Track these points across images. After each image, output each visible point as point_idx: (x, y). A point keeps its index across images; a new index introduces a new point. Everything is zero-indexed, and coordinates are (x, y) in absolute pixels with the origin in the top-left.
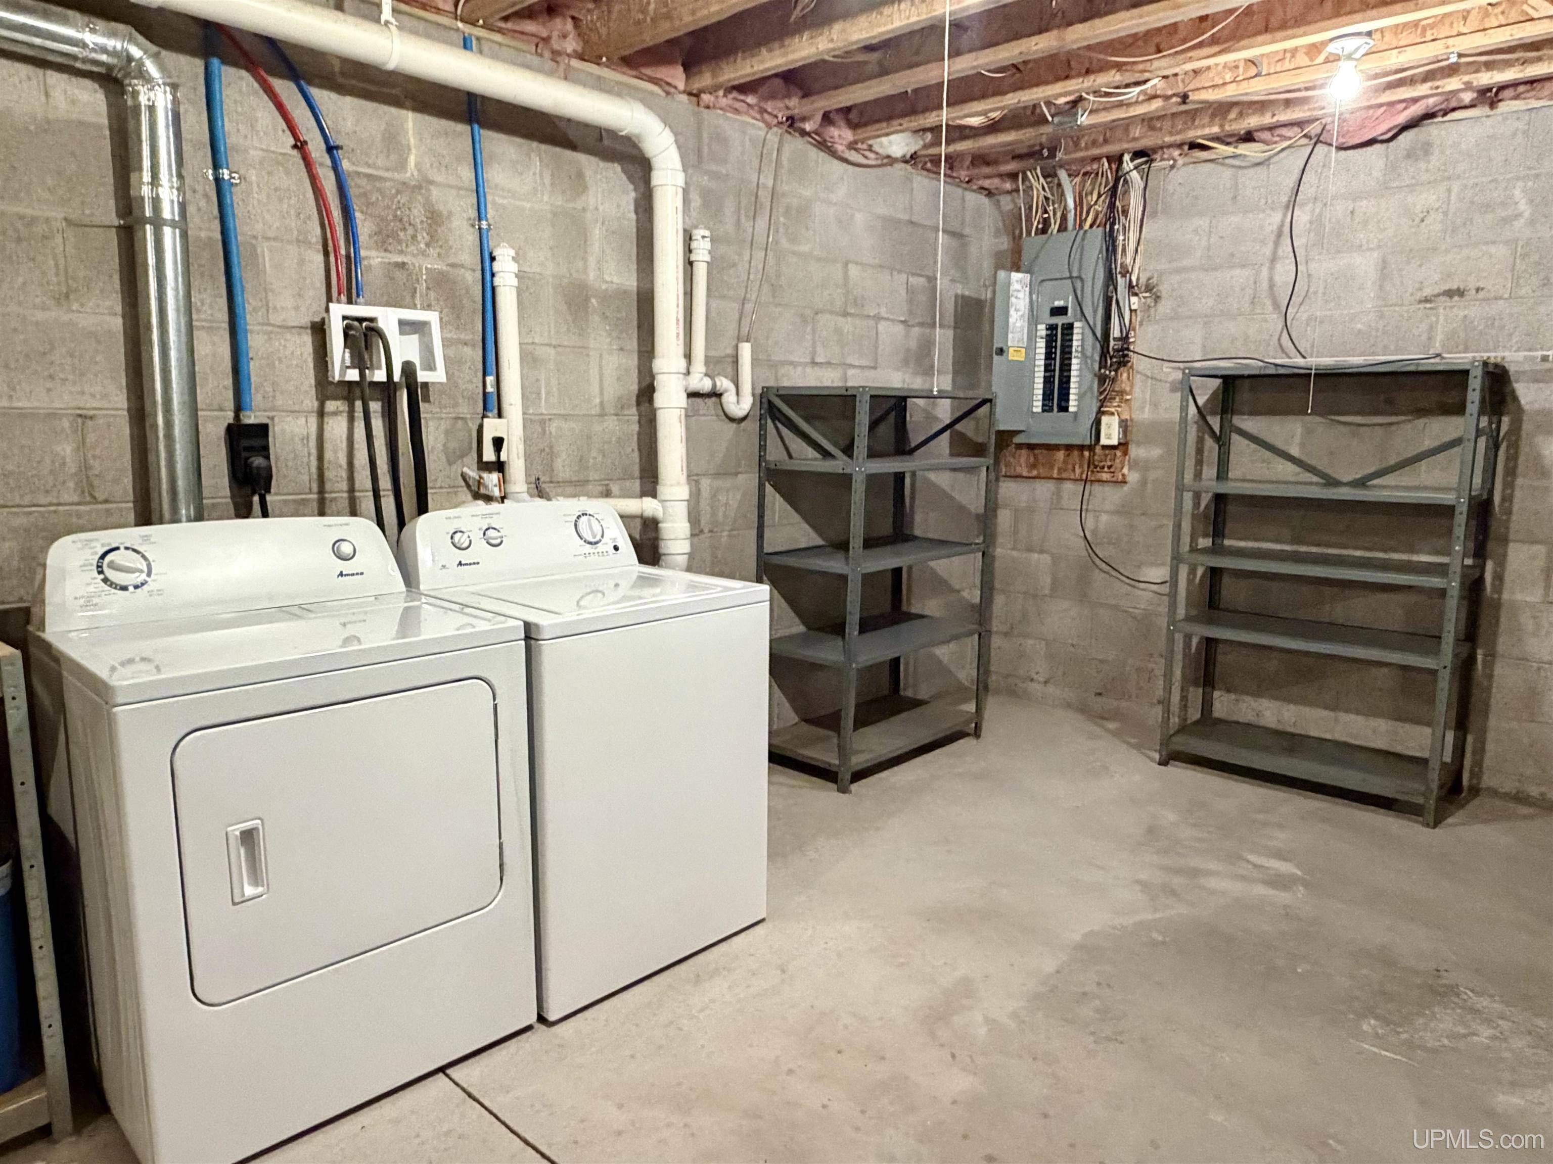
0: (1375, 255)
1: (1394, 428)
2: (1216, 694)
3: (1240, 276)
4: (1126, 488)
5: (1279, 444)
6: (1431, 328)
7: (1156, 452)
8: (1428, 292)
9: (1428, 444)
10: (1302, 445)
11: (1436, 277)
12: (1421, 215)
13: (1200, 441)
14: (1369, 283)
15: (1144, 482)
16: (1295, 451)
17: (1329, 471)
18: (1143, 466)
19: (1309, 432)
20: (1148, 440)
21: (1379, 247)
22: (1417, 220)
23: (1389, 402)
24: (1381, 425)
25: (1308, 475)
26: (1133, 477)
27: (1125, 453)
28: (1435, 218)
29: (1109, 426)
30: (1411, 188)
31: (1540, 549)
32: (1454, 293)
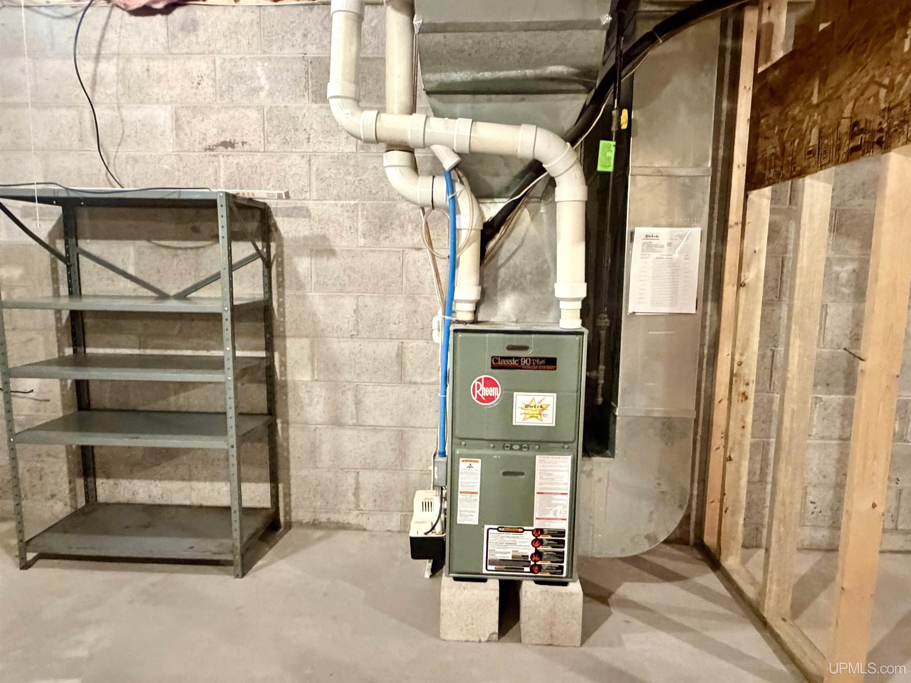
0: (169, 107)
1: (201, 250)
2: (99, 481)
3: (67, 115)
5: (119, 265)
6: (216, 172)
7: (17, 272)
8: (211, 141)
10: (136, 264)
11: (215, 131)
12: (198, 80)
14: (168, 131)
16: (131, 270)
17: (159, 287)
19: (139, 254)
21: (171, 102)
22: (196, 84)
23: (195, 230)
24: (192, 248)
25: (145, 290)
28: (207, 83)
30: (188, 56)
31: (305, 342)
32: (228, 144)
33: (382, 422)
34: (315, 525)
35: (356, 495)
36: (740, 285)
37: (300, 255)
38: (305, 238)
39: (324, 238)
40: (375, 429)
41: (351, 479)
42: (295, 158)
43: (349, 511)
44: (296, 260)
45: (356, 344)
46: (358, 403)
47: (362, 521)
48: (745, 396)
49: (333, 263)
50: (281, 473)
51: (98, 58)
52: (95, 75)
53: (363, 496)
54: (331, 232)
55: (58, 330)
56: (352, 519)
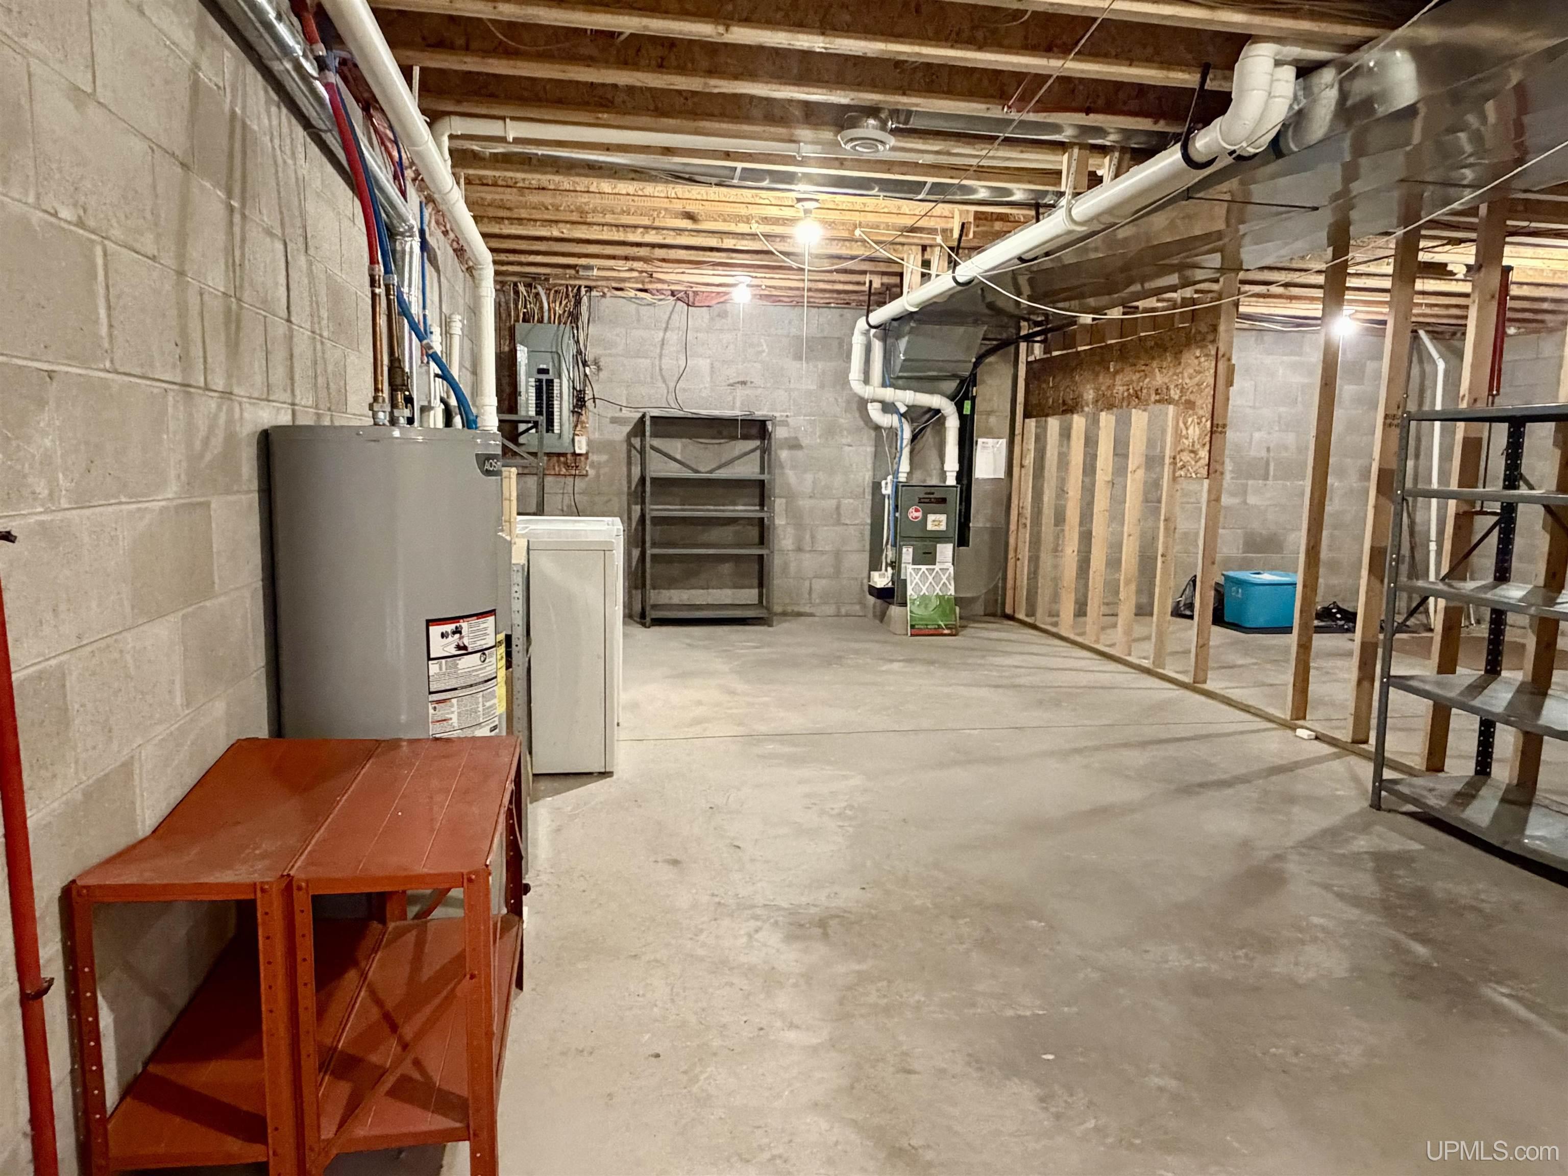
0: (708, 360)
1: (722, 445)
3: (644, 363)
4: (587, 479)
5: (672, 453)
6: (734, 398)
7: (604, 458)
8: (731, 381)
9: (737, 453)
10: (681, 453)
11: (734, 375)
12: (726, 345)
13: (629, 452)
14: (707, 374)
15: (598, 476)
16: (678, 457)
17: (693, 465)
18: (596, 466)
19: (684, 447)
20: (599, 452)
21: (710, 357)
22: (725, 348)
23: (720, 433)
24: (716, 444)
25: (685, 469)
26: (592, 472)
27: (587, 458)
29: (580, 442)
30: (721, 330)
31: (784, 500)
32: (744, 383)
33: (827, 548)
34: (784, 614)
35: (810, 593)
36: (1022, 466)
37: (781, 448)
38: (786, 439)
39: (796, 438)
40: (823, 553)
41: (807, 583)
42: (781, 392)
43: (805, 605)
44: (779, 452)
45: (812, 501)
46: (813, 537)
47: (812, 610)
48: (1025, 525)
49: (799, 454)
50: (765, 582)
51: (666, 329)
52: (663, 340)
53: (814, 596)
54: (800, 436)
55: (629, 494)
56: (807, 609)
